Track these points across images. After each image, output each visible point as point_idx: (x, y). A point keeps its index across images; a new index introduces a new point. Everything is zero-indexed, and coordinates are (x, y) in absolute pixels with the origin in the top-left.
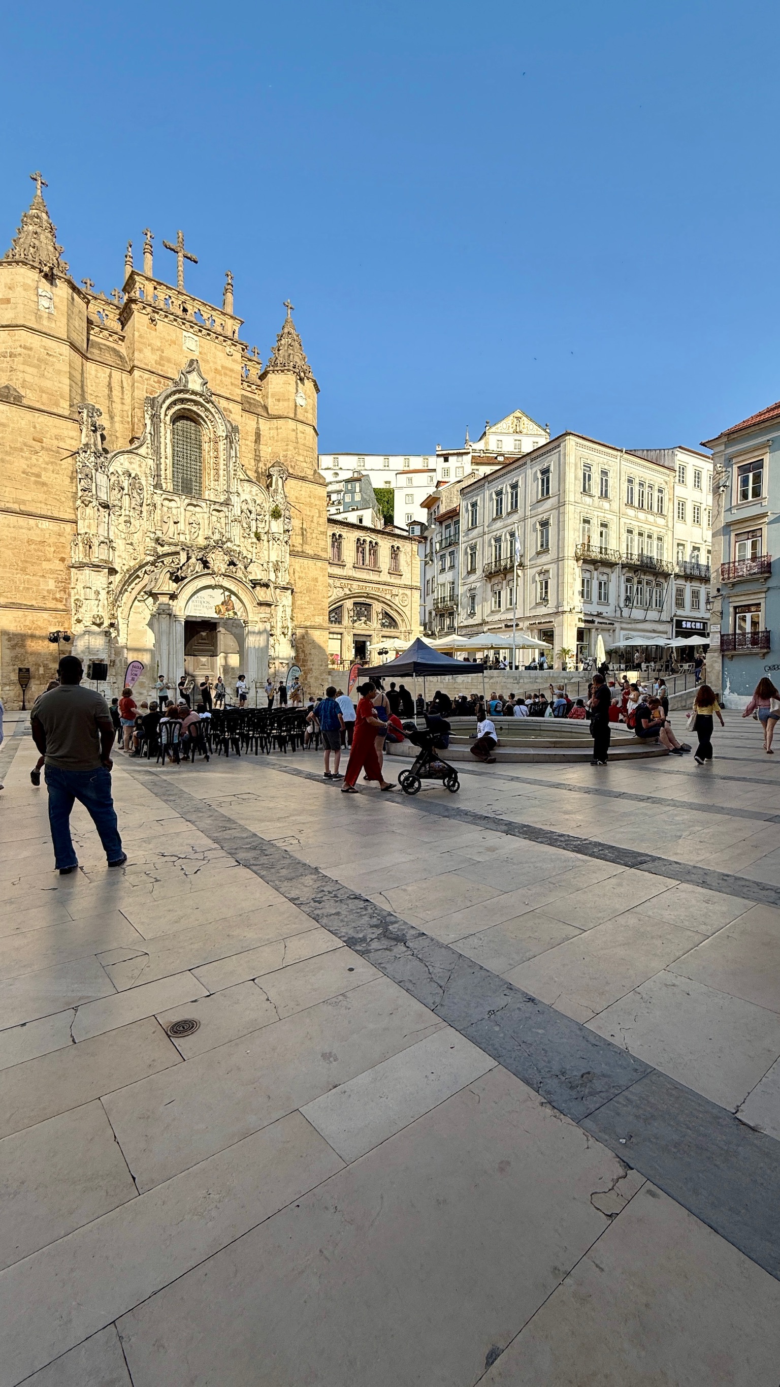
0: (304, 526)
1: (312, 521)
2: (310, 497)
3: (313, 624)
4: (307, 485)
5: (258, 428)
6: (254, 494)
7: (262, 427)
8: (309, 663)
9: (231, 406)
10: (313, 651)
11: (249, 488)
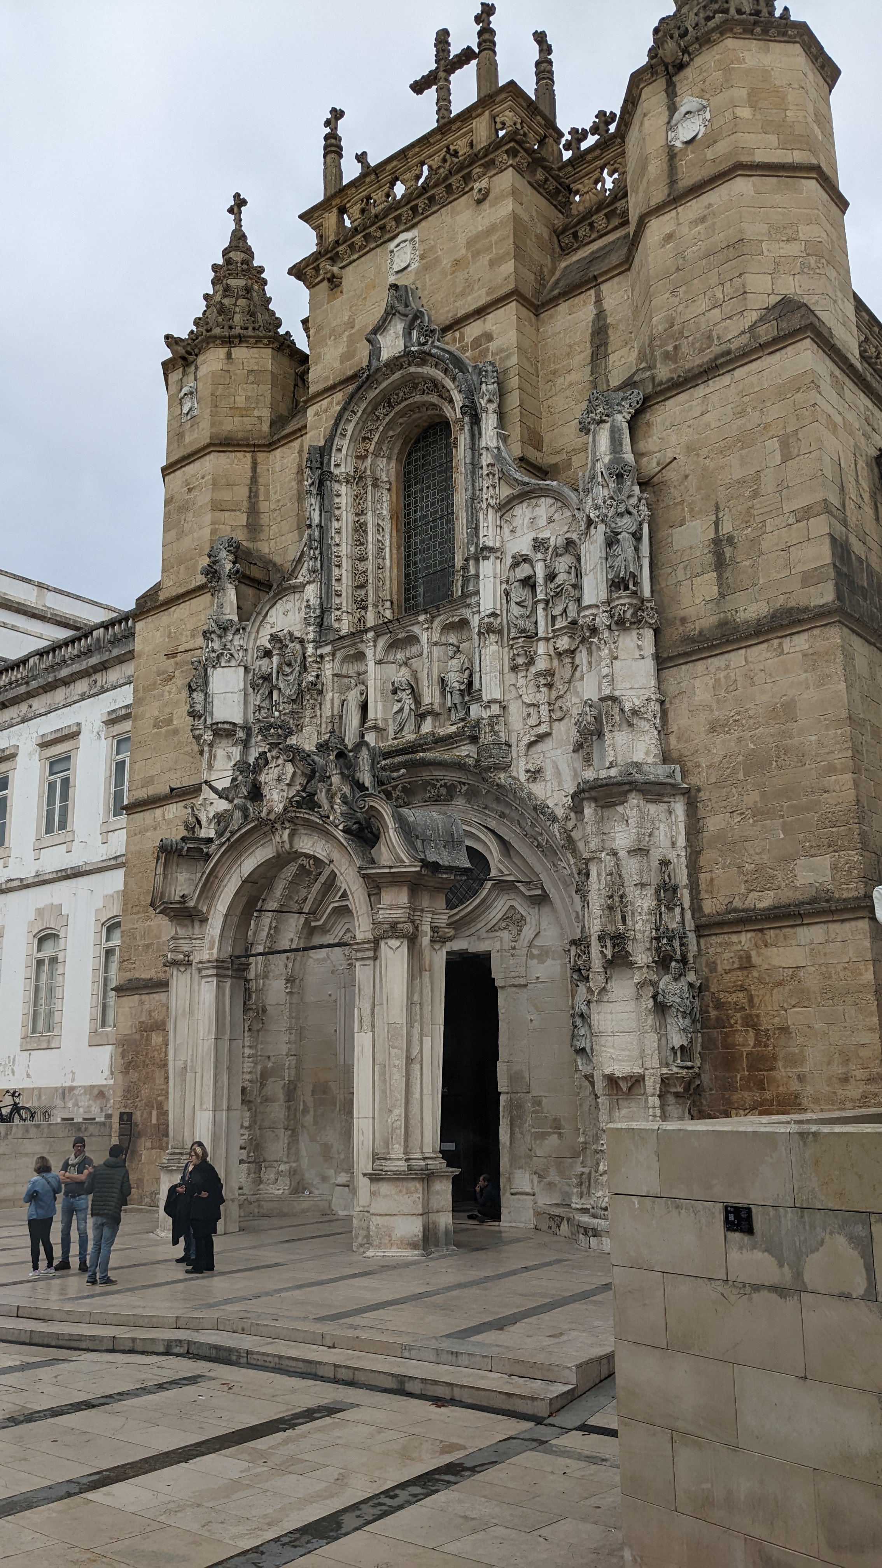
0: (726, 528)
1: (755, 494)
2: (743, 413)
3: (787, 896)
4: (726, 380)
5: (600, 315)
6: (542, 522)
7: (608, 304)
8: (782, 1072)
9: (492, 322)
10: (796, 1017)
11: (528, 513)
